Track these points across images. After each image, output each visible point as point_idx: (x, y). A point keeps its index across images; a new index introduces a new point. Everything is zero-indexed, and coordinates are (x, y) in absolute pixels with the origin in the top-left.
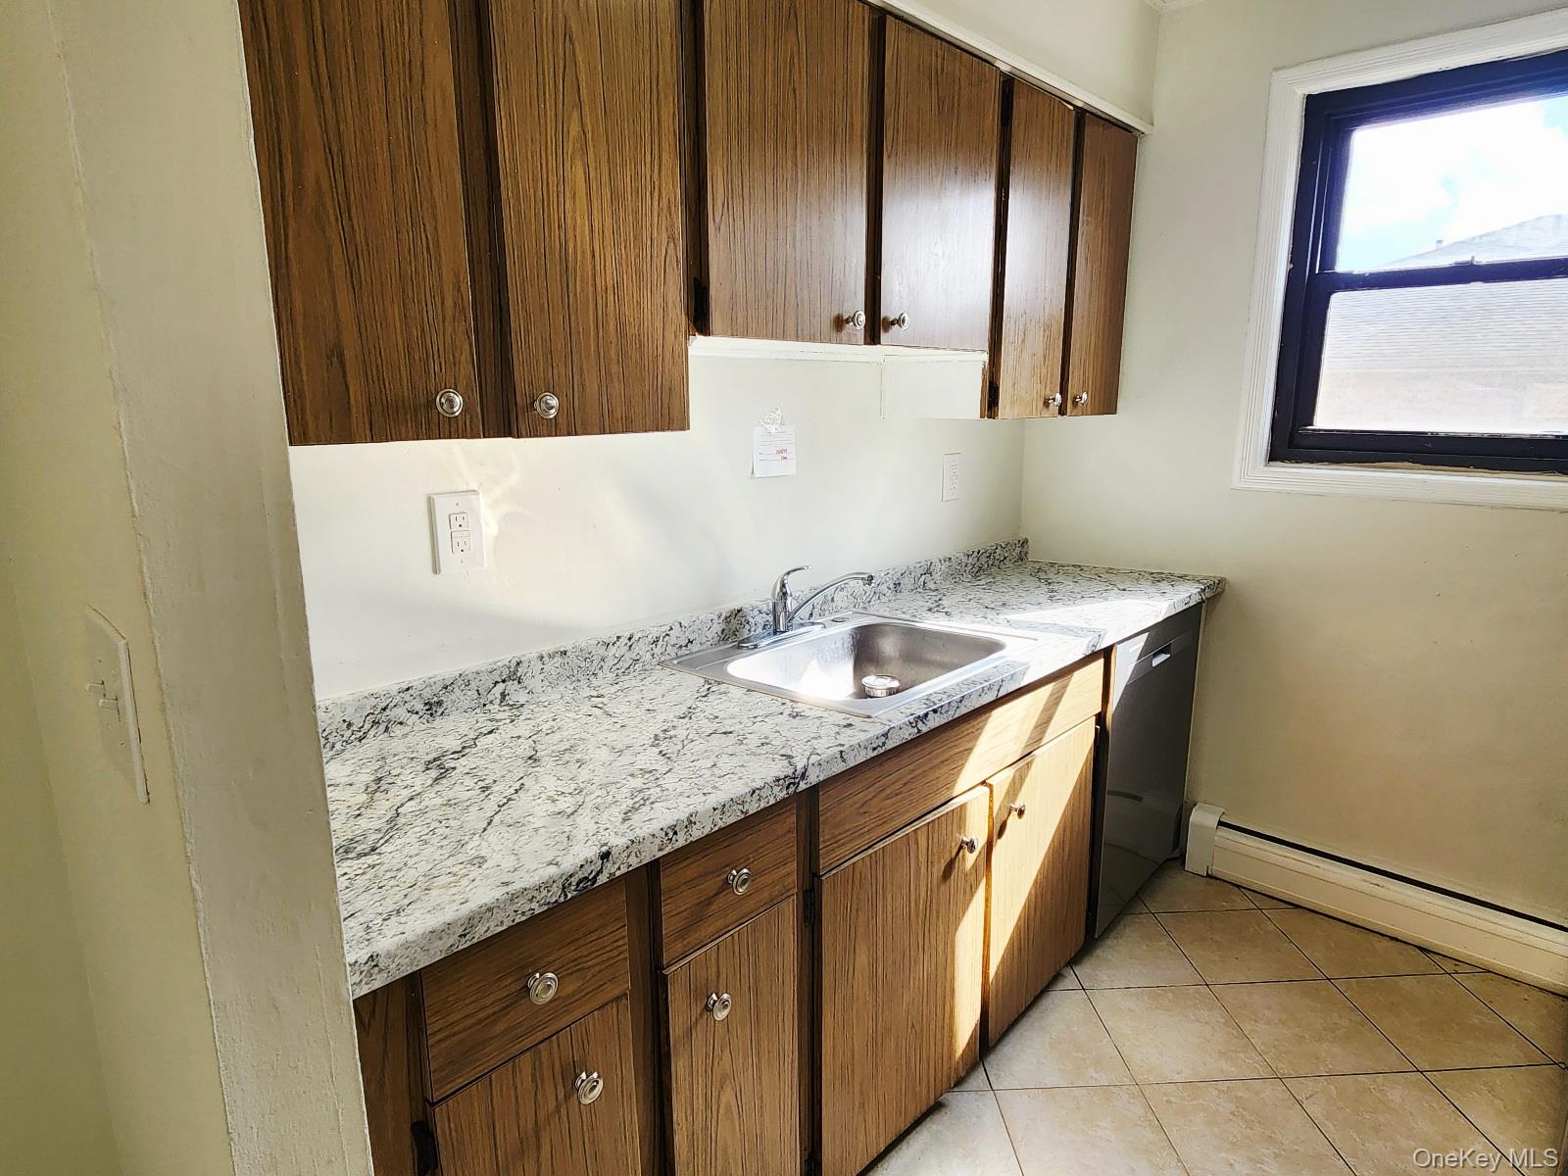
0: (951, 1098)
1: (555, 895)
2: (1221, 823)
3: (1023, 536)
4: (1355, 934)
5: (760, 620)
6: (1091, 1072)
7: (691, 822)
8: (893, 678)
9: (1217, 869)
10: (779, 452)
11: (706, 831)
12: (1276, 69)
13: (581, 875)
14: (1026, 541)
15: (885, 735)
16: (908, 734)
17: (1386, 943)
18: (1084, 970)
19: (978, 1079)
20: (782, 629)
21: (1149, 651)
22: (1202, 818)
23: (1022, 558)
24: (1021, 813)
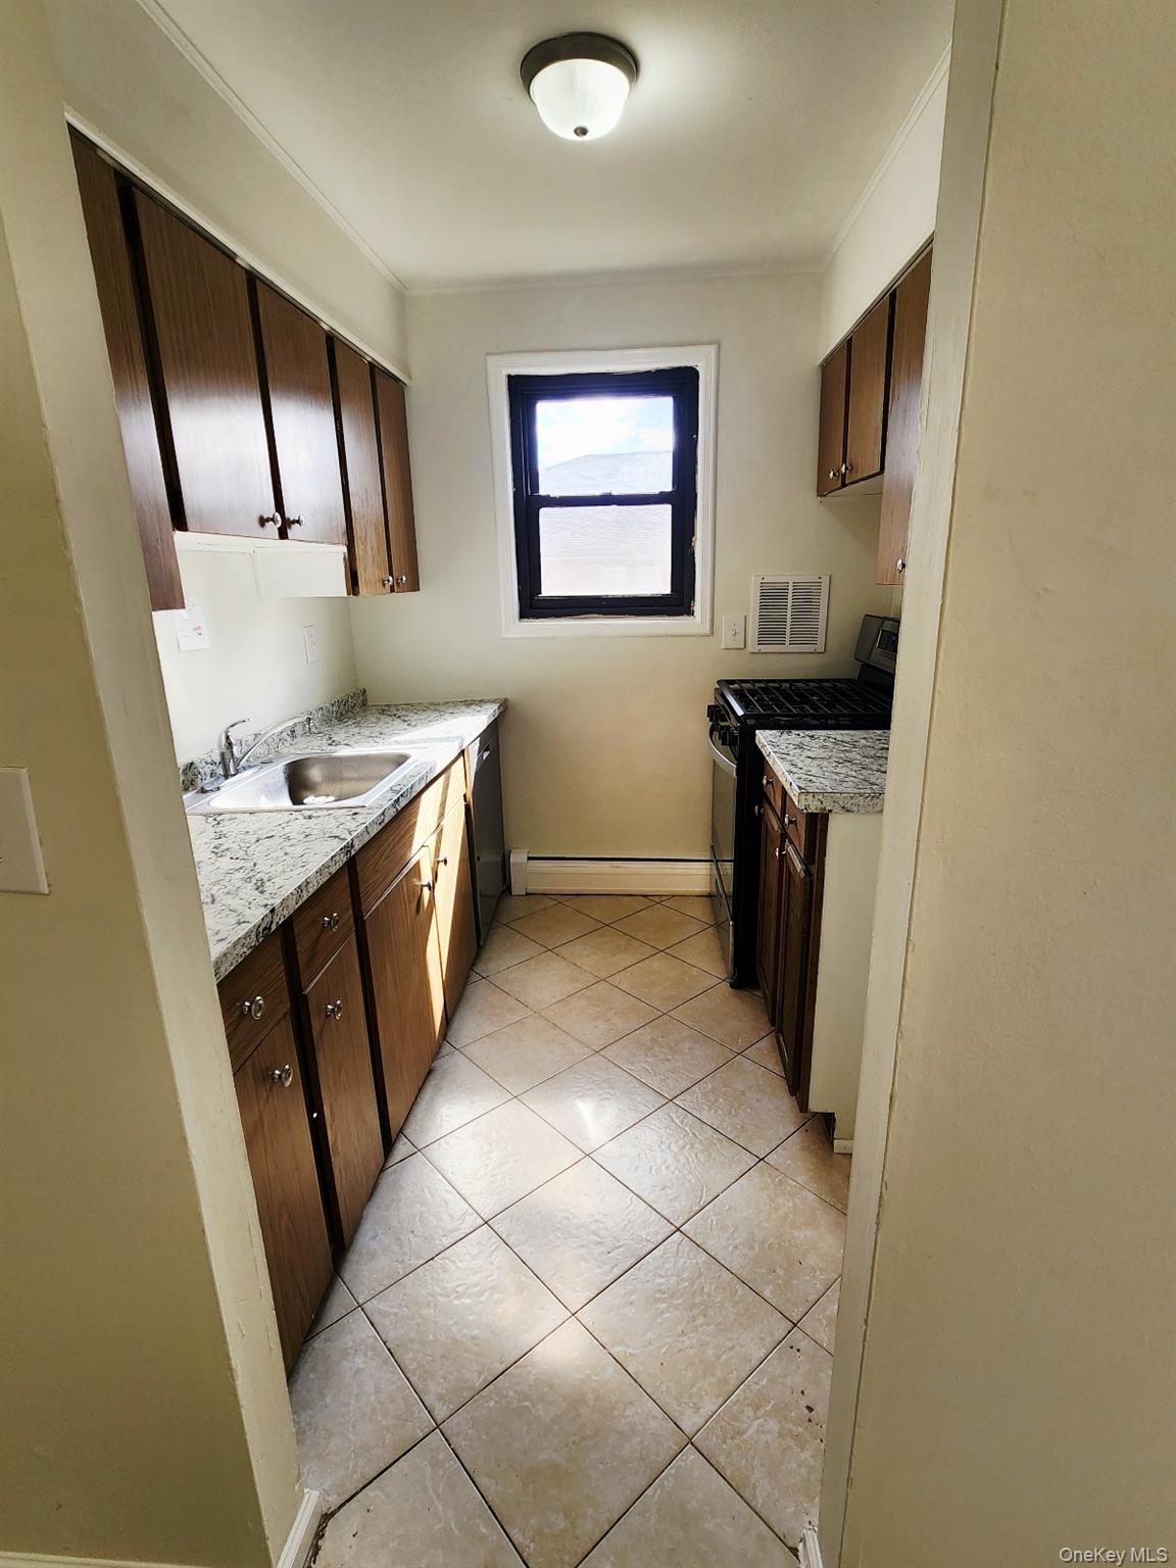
0: (437, 1063)
1: (252, 941)
2: (529, 858)
3: (362, 686)
4: (612, 899)
5: (208, 769)
6: (509, 1017)
7: (308, 883)
8: (327, 796)
9: (532, 888)
10: (196, 629)
11: (316, 888)
12: (488, 354)
13: (263, 926)
14: (365, 691)
15: (383, 814)
16: (392, 812)
17: (626, 898)
18: (479, 968)
19: (447, 1048)
20: (233, 773)
21: (482, 749)
22: (517, 858)
23: (364, 703)
24: (445, 862)
